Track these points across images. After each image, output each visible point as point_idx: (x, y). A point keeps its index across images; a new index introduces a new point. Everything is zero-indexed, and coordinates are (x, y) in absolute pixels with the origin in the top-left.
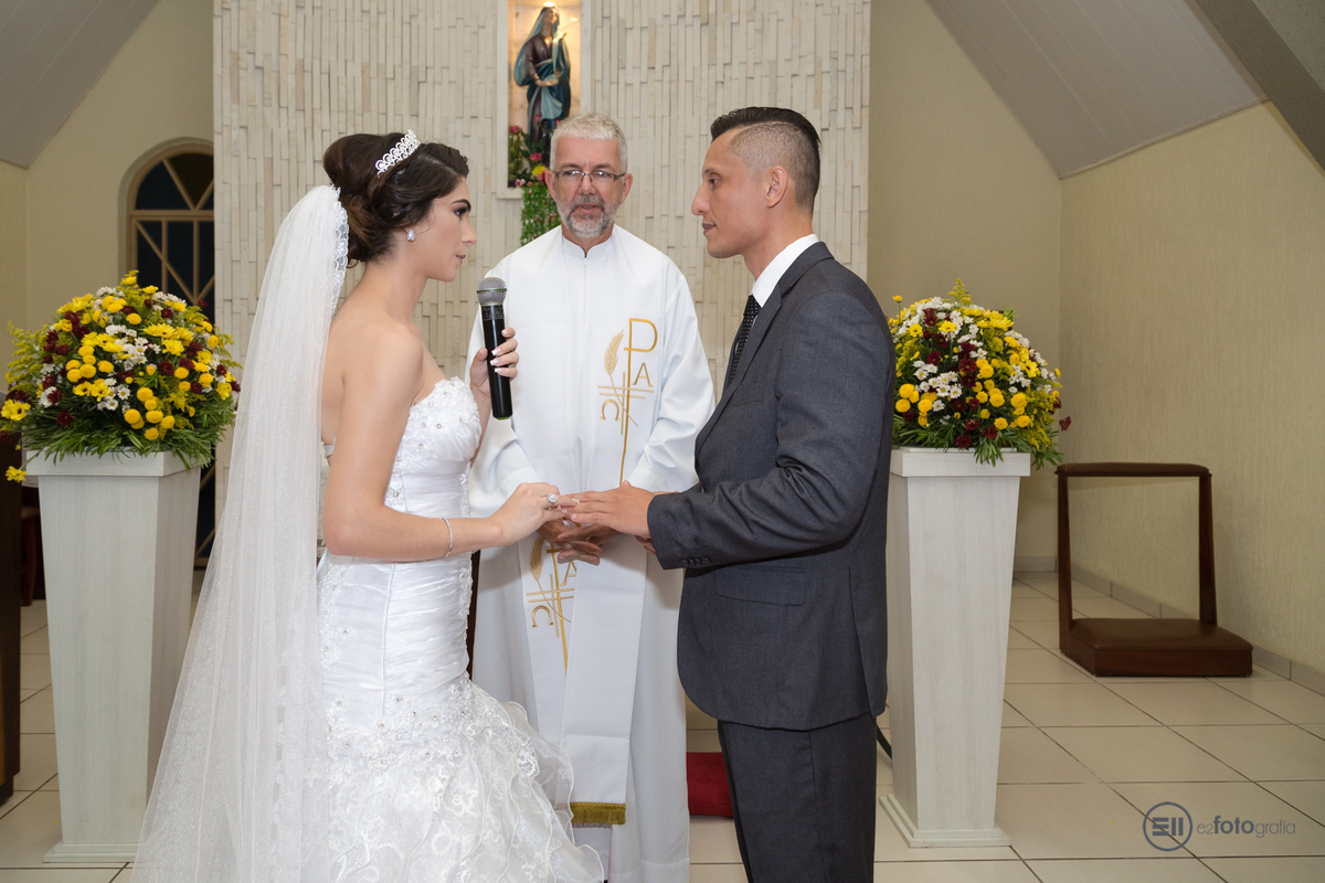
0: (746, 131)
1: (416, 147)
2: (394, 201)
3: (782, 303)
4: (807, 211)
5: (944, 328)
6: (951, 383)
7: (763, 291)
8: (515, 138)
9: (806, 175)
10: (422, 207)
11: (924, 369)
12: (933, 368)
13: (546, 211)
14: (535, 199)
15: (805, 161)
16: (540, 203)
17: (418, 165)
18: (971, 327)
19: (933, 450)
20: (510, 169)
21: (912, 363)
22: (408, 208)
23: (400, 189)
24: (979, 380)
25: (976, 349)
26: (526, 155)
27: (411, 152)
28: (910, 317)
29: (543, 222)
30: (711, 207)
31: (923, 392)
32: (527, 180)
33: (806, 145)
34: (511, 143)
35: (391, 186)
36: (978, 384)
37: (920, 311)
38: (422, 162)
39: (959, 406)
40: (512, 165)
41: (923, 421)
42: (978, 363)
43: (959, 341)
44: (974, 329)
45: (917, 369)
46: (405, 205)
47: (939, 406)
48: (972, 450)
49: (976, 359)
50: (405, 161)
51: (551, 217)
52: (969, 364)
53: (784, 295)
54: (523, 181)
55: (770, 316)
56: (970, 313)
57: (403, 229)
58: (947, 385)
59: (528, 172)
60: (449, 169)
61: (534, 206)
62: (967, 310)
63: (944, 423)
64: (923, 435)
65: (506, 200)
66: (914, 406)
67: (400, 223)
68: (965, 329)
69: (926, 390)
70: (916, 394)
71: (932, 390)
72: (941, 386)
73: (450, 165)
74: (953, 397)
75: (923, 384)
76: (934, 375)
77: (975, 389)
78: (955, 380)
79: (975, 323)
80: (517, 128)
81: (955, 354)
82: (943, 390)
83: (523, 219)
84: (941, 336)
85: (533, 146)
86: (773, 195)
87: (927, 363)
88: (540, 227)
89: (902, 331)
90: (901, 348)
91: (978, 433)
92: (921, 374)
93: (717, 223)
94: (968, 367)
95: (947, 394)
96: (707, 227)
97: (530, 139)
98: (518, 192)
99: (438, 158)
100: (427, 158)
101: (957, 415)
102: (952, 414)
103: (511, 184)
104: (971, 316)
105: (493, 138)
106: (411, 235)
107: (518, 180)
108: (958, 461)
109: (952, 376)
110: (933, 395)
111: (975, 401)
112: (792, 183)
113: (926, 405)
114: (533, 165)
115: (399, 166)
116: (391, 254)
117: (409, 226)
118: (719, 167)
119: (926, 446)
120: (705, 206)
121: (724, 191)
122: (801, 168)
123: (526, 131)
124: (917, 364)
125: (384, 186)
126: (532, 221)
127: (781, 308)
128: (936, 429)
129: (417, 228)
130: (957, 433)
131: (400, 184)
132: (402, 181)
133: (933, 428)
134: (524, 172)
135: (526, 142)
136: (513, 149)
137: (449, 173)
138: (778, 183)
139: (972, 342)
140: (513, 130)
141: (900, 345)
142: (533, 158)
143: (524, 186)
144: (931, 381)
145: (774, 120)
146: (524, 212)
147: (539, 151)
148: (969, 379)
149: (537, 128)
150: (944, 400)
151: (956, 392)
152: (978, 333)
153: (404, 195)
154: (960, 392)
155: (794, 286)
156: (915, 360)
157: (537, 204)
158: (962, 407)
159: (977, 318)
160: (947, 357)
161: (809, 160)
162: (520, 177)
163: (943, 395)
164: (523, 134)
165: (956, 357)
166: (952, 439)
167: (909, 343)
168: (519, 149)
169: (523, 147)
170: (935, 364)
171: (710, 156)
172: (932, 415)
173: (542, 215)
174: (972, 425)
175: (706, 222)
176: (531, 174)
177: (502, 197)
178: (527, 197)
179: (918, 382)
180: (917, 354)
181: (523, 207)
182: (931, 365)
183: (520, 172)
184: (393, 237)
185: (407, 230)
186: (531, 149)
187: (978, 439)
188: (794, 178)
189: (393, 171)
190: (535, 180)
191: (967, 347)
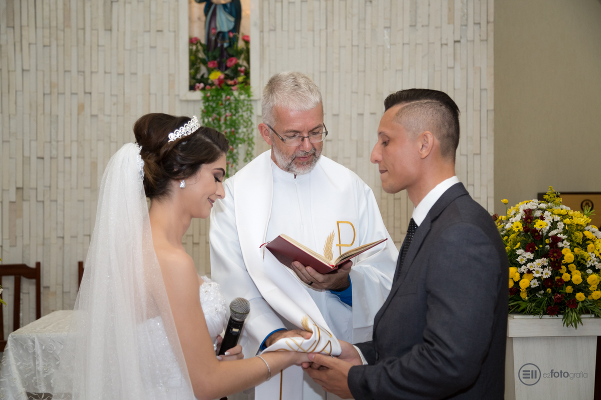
0: (407, 107)
1: (197, 128)
2: (176, 160)
3: (431, 227)
4: (450, 160)
5: (538, 225)
6: (543, 267)
7: (420, 216)
8: (194, 48)
9: (448, 136)
10: (193, 169)
11: (524, 255)
12: (530, 255)
13: (222, 111)
14: (212, 100)
15: (447, 127)
16: (217, 104)
17: (196, 141)
18: (558, 224)
19: (531, 317)
20: (190, 74)
21: (515, 251)
22: (184, 167)
23: (181, 154)
24: (564, 265)
25: (562, 241)
26: (204, 62)
27: (194, 131)
28: (515, 215)
29: (219, 120)
30: (383, 158)
31: (523, 273)
32: (206, 85)
33: (449, 116)
34: (191, 51)
35: (176, 151)
36: (563, 267)
37: (521, 211)
38: (200, 139)
39: (550, 284)
40: (192, 71)
41: (524, 295)
42: (563, 251)
43: (550, 234)
44: (561, 226)
45: (519, 255)
46: (182, 165)
47: (535, 284)
48: (561, 316)
49: (562, 248)
50: (188, 136)
51: (226, 116)
52: (556, 252)
53: (433, 221)
54: (202, 85)
55: (423, 234)
56: (559, 212)
57: (179, 180)
58: (540, 268)
59: (206, 76)
60: (215, 146)
61: (212, 107)
62: (557, 210)
63: (539, 296)
64: (523, 306)
65: (188, 101)
66: (517, 284)
67: (178, 176)
68: (554, 225)
69: (525, 272)
70: (518, 275)
71: (529, 272)
72: (536, 269)
73: (217, 144)
74: (545, 277)
75: (523, 267)
76: (532, 261)
77: (561, 271)
78: (546, 264)
79: (562, 221)
80: (196, 39)
81: (547, 244)
82: (537, 272)
83: (203, 118)
84: (535, 231)
85: (210, 54)
86: (424, 150)
87: (526, 251)
88: (217, 125)
89: (508, 226)
90: (507, 240)
91: (565, 304)
92: (522, 260)
93: (388, 169)
94: (555, 255)
95: (540, 275)
96: (382, 172)
97: (207, 48)
98: (198, 95)
99: (210, 138)
100: (203, 137)
101: (549, 290)
102: (545, 290)
103: (192, 88)
104: (559, 215)
105: (176, 49)
106: (182, 184)
107: (197, 85)
108: (551, 325)
109: (544, 261)
110: (531, 276)
111: (561, 280)
112: (437, 142)
113: (524, 284)
114: (210, 71)
115: (184, 139)
116: (168, 194)
117: (183, 179)
118: (388, 132)
119: (526, 314)
120: (379, 157)
121: (391, 148)
122: (444, 131)
123: (203, 41)
124: (519, 252)
125: (172, 150)
126: (210, 119)
127: (430, 230)
128: (534, 301)
129: (188, 181)
130: (548, 305)
131: (182, 151)
132: (184, 149)
133: (530, 301)
134: (202, 76)
135: (204, 51)
136: (193, 58)
137: (215, 149)
138: (427, 142)
139: (559, 236)
140: (193, 41)
141: (506, 238)
142: (211, 65)
143: (203, 89)
144: (529, 265)
145: (426, 99)
146: (203, 112)
147: (215, 58)
148: (556, 262)
149: (213, 38)
150: (539, 279)
151: (547, 273)
152: (564, 228)
153: (183, 158)
154: (550, 273)
155: (440, 215)
156: (518, 249)
157: (214, 105)
158: (552, 283)
159: (564, 217)
160: (541, 246)
161: (450, 125)
162: (200, 81)
163: (537, 275)
164: (201, 44)
165: (548, 246)
166: (545, 308)
167: (512, 236)
168: (197, 57)
169: (201, 55)
170: (532, 252)
171: (383, 123)
172: (530, 290)
173: (219, 114)
174: (558, 299)
175: (381, 169)
176: (208, 79)
177: (184, 98)
178: (206, 99)
179: (519, 265)
180: (519, 244)
181: (203, 108)
182: (529, 253)
183: (199, 76)
184: (171, 184)
185: (180, 181)
186: (208, 57)
187: (565, 309)
188: (439, 139)
189: (179, 142)
190: (212, 84)
191: (556, 239)
